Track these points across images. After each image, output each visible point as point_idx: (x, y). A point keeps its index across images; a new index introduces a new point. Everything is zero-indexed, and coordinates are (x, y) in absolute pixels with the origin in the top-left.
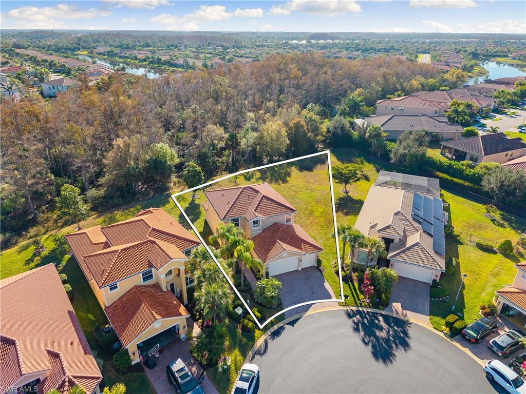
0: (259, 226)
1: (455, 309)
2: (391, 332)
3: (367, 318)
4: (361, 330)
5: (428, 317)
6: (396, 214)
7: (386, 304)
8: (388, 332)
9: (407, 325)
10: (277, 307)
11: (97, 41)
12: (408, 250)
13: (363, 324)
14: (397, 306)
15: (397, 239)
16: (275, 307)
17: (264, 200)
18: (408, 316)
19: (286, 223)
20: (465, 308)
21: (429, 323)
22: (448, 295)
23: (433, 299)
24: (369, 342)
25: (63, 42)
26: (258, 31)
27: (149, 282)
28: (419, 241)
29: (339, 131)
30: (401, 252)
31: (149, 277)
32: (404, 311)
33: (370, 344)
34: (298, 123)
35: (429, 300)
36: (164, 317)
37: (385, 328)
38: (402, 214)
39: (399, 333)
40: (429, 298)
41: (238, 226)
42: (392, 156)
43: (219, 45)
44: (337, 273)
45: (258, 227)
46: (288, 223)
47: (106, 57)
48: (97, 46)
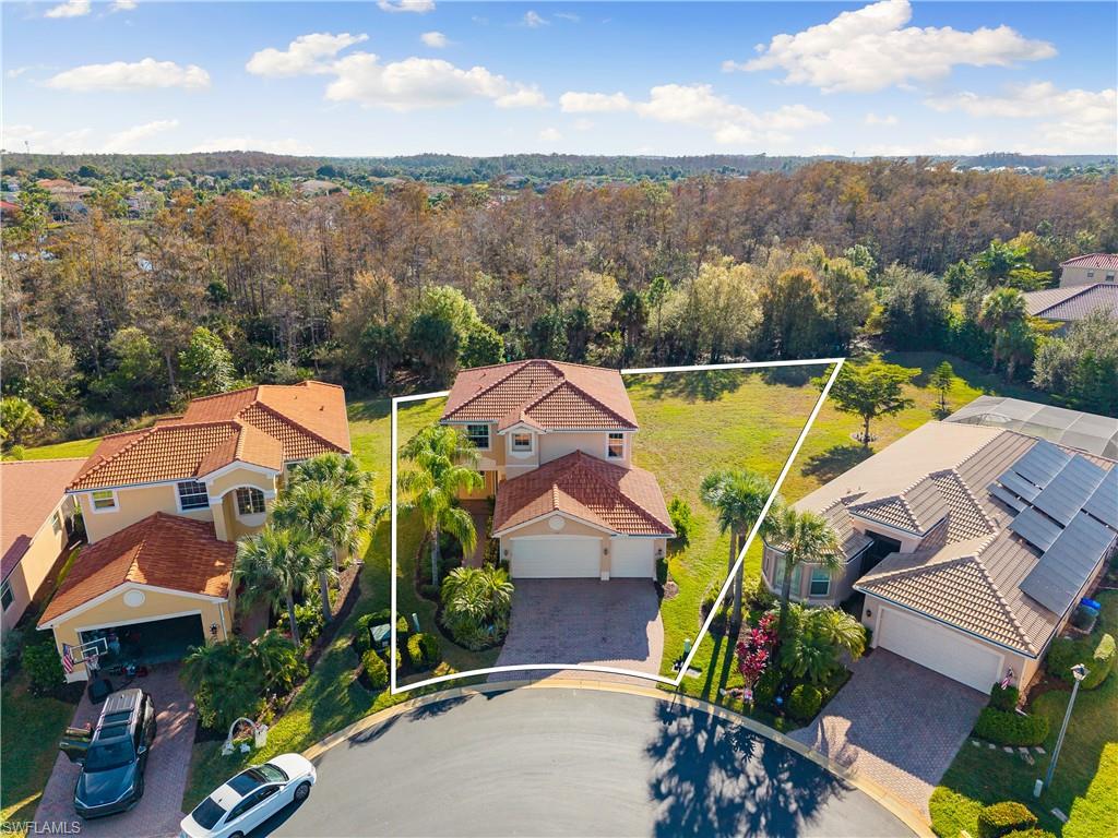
0: (530, 450)
1: (1045, 788)
2: (761, 791)
3: (711, 733)
4: (669, 755)
5: (930, 790)
6: (935, 476)
7: (803, 718)
8: (752, 787)
9: (833, 788)
10: (483, 649)
11: (512, 167)
12: (928, 573)
13: (689, 743)
14: (835, 727)
15: (910, 543)
16: (476, 645)
17: (565, 391)
18: (855, 765)
19: (608, 459)
20: (1083, 796)
21: (922, 812)
22: (1041, 746)
23: (976, 744)
24: (670, 793)
25: (458, 170)
26: (856, 155)
27: (195, 513)
28: (975, 555)
29: (909, 307)
30: (903, 576)
31: (198, 499)
32: (852, 748)
33: (670, 800)
34: (798, 278)
35: (960, 743)
36: (151, 580)
37: (752, 774)
38: (956, 480)
39: (787, 798)
40: (965, 736)
41: (486, 445)
42: (1038, 366)
43: (746, 172)
44: (707, 608)
45: (526, 455)
46: (614, 460)
47: (516, 192)
48: (509, 173)
